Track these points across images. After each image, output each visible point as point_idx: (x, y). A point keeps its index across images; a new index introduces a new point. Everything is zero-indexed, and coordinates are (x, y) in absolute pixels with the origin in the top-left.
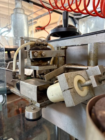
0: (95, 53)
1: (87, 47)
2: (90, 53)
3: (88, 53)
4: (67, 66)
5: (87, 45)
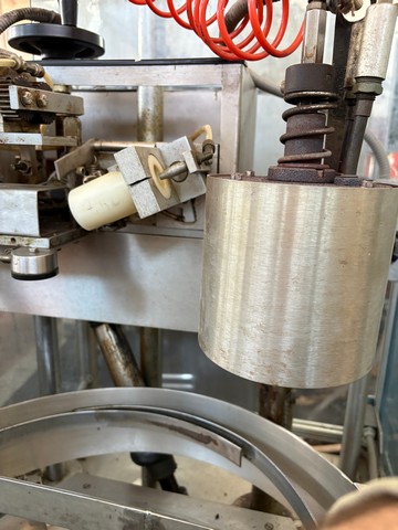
0: (157, 114)
1: (137, 98)
2: (144, 115)
3: (140, 115)
4: (97, 144)
5: (135, 90)
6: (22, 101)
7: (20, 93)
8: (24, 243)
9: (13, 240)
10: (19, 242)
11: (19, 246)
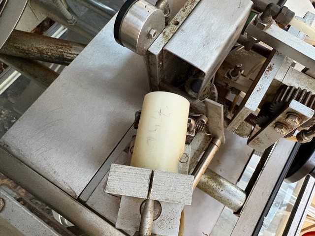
6: (294, 114)
7: (301, 117)
8: (167, 30)
9: (177, 24)
10: (172, 26)
11: (167, 24)
